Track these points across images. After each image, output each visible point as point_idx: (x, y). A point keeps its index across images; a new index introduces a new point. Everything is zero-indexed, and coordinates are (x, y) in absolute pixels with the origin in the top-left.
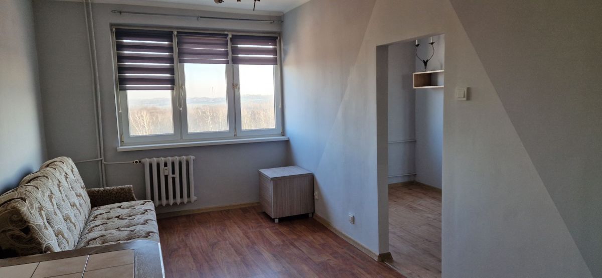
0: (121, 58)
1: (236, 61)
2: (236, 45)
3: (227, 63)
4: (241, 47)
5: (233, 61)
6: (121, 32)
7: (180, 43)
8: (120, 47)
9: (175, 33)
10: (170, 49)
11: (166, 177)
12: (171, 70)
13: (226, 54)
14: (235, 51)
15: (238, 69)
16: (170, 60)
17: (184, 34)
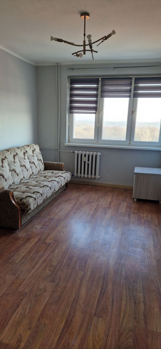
0: (72, 95)
1: (136, 95)
2: (138, 85)
3: (130, 97)
4: (141, 86)
5: (134, 95)
6: (73, 81)
7: (102, 85)
8: (72, 89)
9: (100, 79)
10: (96, 89)
11: (85, 162)
12: (96, 102)
13: (130, 91)
14: (136, 88)
15: (137, 101)
16: (96, 96)
17: (106, 79)
